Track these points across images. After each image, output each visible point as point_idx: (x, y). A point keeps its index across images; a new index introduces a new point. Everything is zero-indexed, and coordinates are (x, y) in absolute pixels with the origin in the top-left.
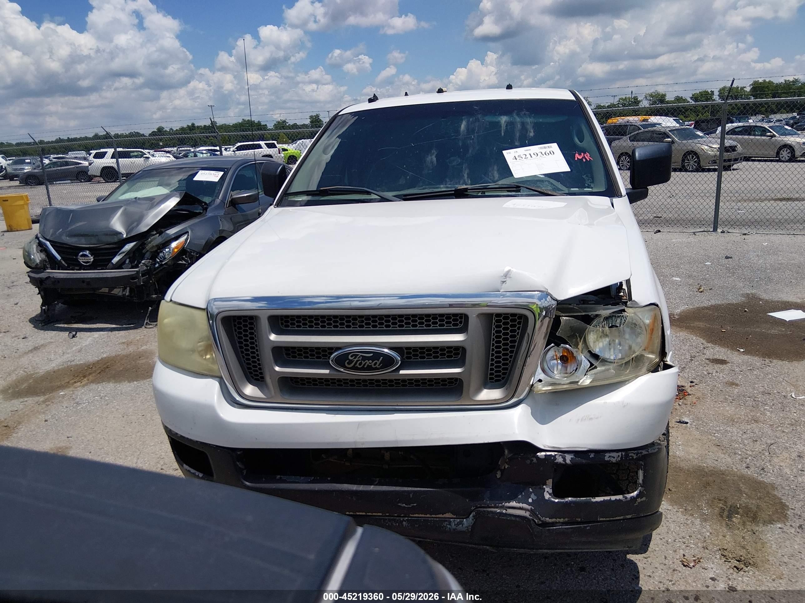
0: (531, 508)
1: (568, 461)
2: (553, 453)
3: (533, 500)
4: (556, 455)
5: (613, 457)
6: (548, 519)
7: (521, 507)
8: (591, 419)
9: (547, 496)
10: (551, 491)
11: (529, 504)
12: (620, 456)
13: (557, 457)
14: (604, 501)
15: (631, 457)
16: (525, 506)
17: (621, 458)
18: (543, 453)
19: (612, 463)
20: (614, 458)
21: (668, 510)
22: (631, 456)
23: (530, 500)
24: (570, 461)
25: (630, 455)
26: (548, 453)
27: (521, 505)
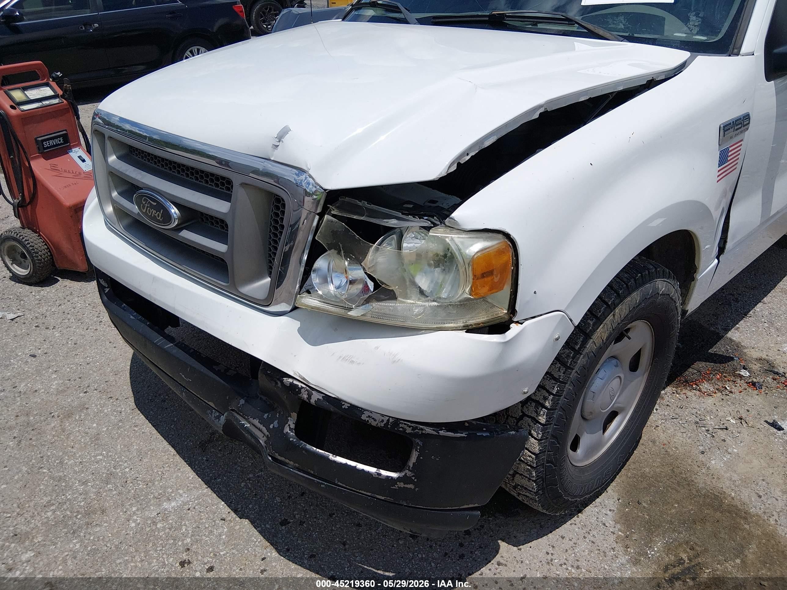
0: (268, 435)
1: (313, 401)
2: (300, 385)
3: (273, 426)
4: (302, 388)
5: (373, 419)
6: (277, 454)
7: (261, 428)
8: (352, 362)
9: (287, 430)
10: (293, 426)
11: (268, 429)
12: (385, 422)
13: (303, 390)
14: (346, 464)
15: (401, 429)
16: (264, 429)
17: (385, 424)
18: (290, 380)
19: (370, 425)
20: (375, 420)
21: (604, 524)
22: (401, 427)
23: (271, 426)
24: (315, 401)
25: (401, 425)
26: (295, 382)
27: (261, 427)
